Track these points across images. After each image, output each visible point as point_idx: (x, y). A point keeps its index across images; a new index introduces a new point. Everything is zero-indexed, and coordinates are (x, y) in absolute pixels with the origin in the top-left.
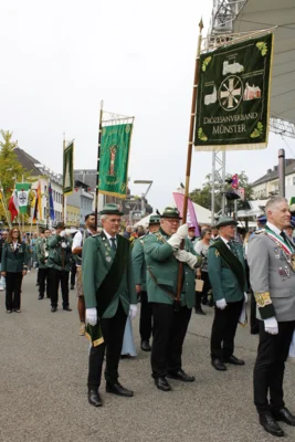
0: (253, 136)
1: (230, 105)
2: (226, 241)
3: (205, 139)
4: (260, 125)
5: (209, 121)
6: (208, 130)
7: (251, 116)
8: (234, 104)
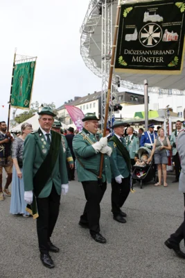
0: (170, 65)
1: (150, 43)
2: (119, 137)
3: (126, 64)
4: (176, 59)
5: (129, 52)
6: (128, 58)
7: (169, 52)
8: (153, 42)
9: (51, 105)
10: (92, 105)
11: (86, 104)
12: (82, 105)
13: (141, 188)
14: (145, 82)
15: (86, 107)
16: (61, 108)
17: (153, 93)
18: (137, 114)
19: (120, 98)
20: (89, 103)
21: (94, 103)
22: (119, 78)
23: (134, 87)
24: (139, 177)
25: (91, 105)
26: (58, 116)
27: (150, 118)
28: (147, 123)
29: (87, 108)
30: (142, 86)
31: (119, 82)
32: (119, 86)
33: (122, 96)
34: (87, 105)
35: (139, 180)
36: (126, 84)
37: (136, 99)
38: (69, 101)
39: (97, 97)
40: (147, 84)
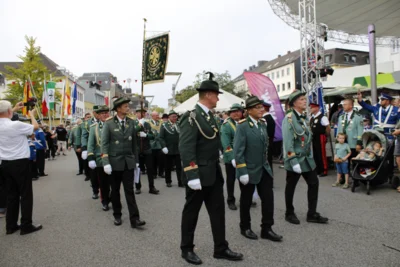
9: (225, 75)
10: (285, 72)
11: (275, 71)
12: (270, 73)
13: (368, 194)
14: (371, 28)
15: (275, 75)
16: (239, 79)
17: (383, 46)
18: (358, 80)
19: (327, 59)
20: (280, 70)
21: (288, 69)
22: (325, 28)
23: (350, 40)
24: (365, 176)
25: (283, 71)
26: (236, 91)
27: (380, 86)
28: (374, 93)
29: (278, 76)
30: (364, 37)
31: (325, 33)
32: (326, 40)
33: (331, 56)
34: (278, 73)
35: (364, 181)
36: (336, 36)
37: (354, 58)
38: (251, 68)
39: (292, 58)
40: (373, 32)
